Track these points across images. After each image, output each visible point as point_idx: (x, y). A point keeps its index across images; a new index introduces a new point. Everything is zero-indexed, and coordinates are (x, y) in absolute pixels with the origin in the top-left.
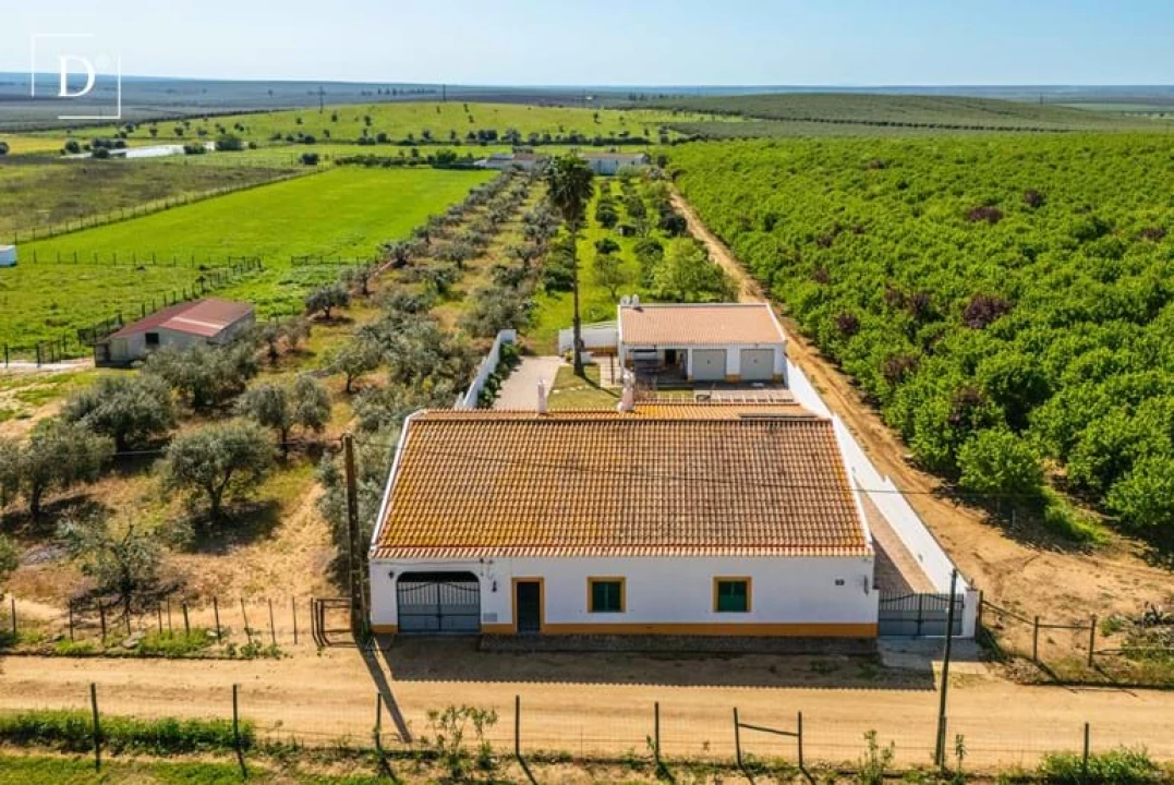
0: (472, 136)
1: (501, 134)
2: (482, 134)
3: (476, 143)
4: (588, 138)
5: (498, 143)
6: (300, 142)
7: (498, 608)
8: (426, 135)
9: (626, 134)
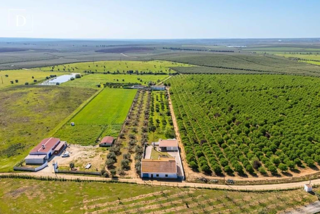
0: (128, 72)
1: (134, 71)
2: (130, 71)
3: (129, 73)
4: (153, 73)
5: (134, 74)
6: (91, 73)
7: (150, 176)
8: (118, 71)
9: (161, 71)
